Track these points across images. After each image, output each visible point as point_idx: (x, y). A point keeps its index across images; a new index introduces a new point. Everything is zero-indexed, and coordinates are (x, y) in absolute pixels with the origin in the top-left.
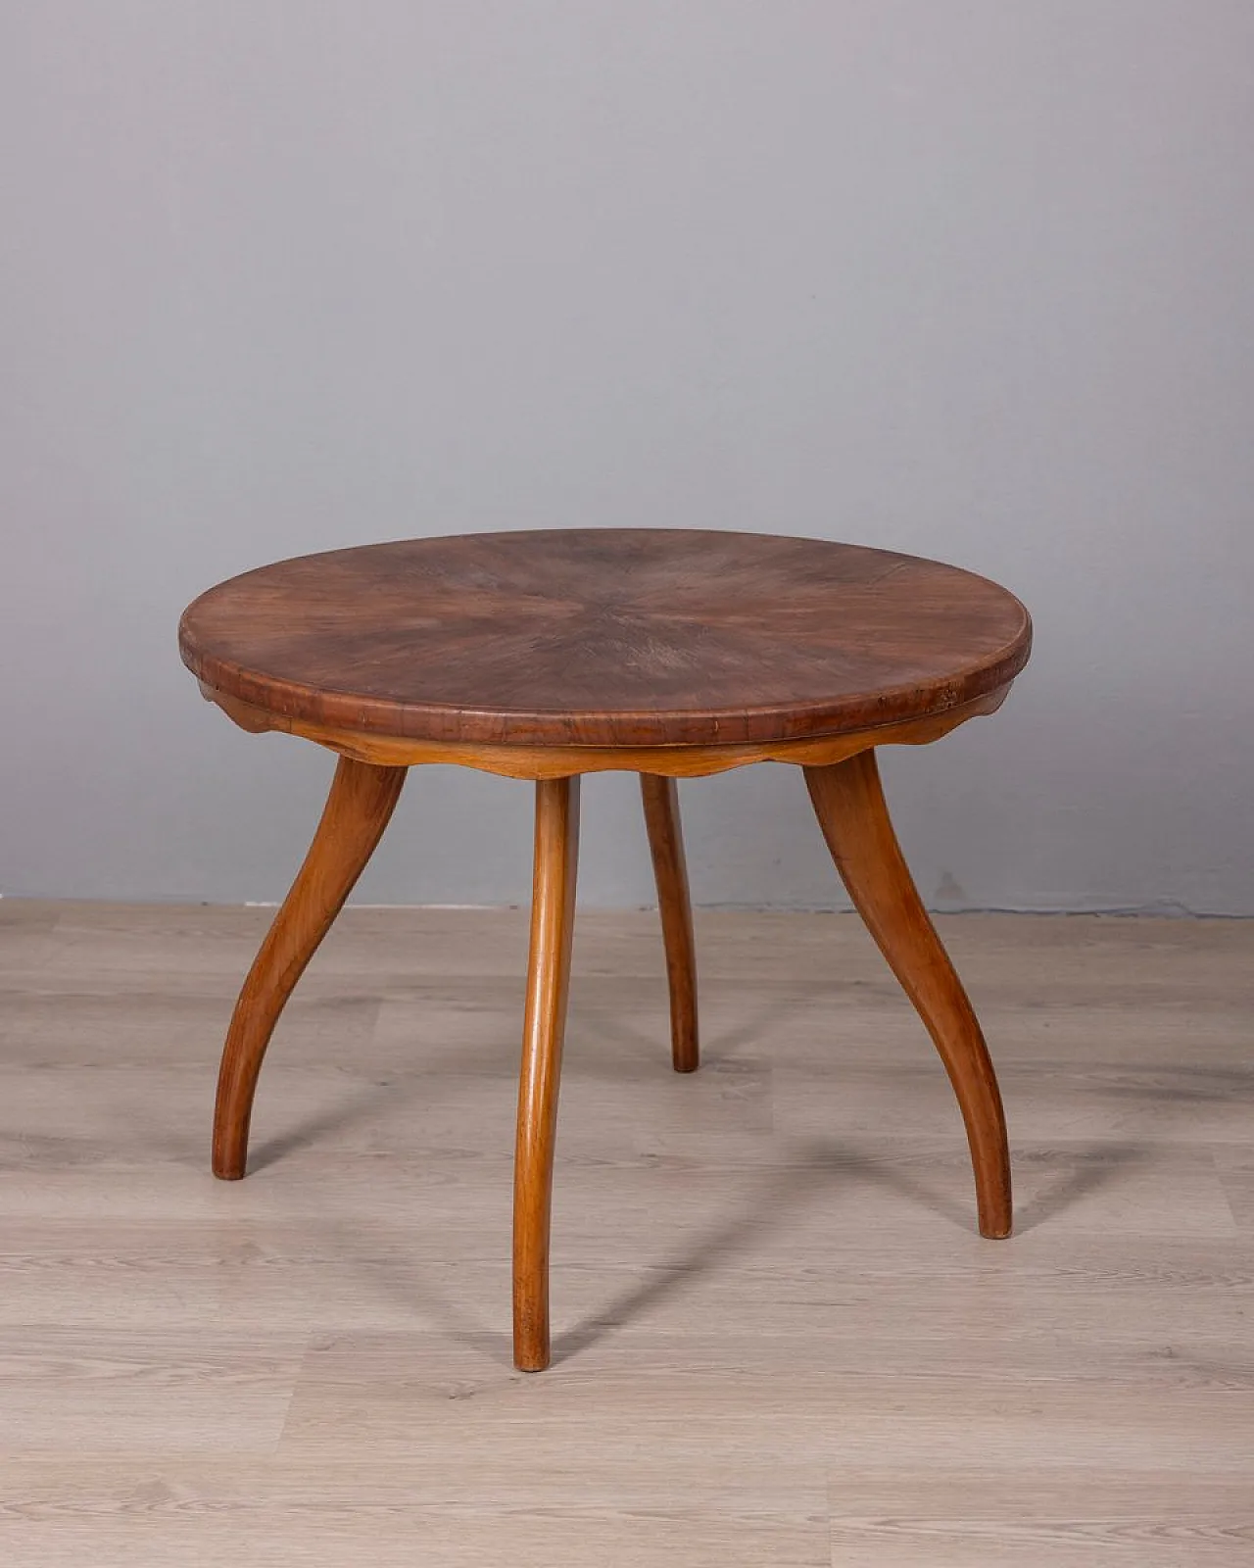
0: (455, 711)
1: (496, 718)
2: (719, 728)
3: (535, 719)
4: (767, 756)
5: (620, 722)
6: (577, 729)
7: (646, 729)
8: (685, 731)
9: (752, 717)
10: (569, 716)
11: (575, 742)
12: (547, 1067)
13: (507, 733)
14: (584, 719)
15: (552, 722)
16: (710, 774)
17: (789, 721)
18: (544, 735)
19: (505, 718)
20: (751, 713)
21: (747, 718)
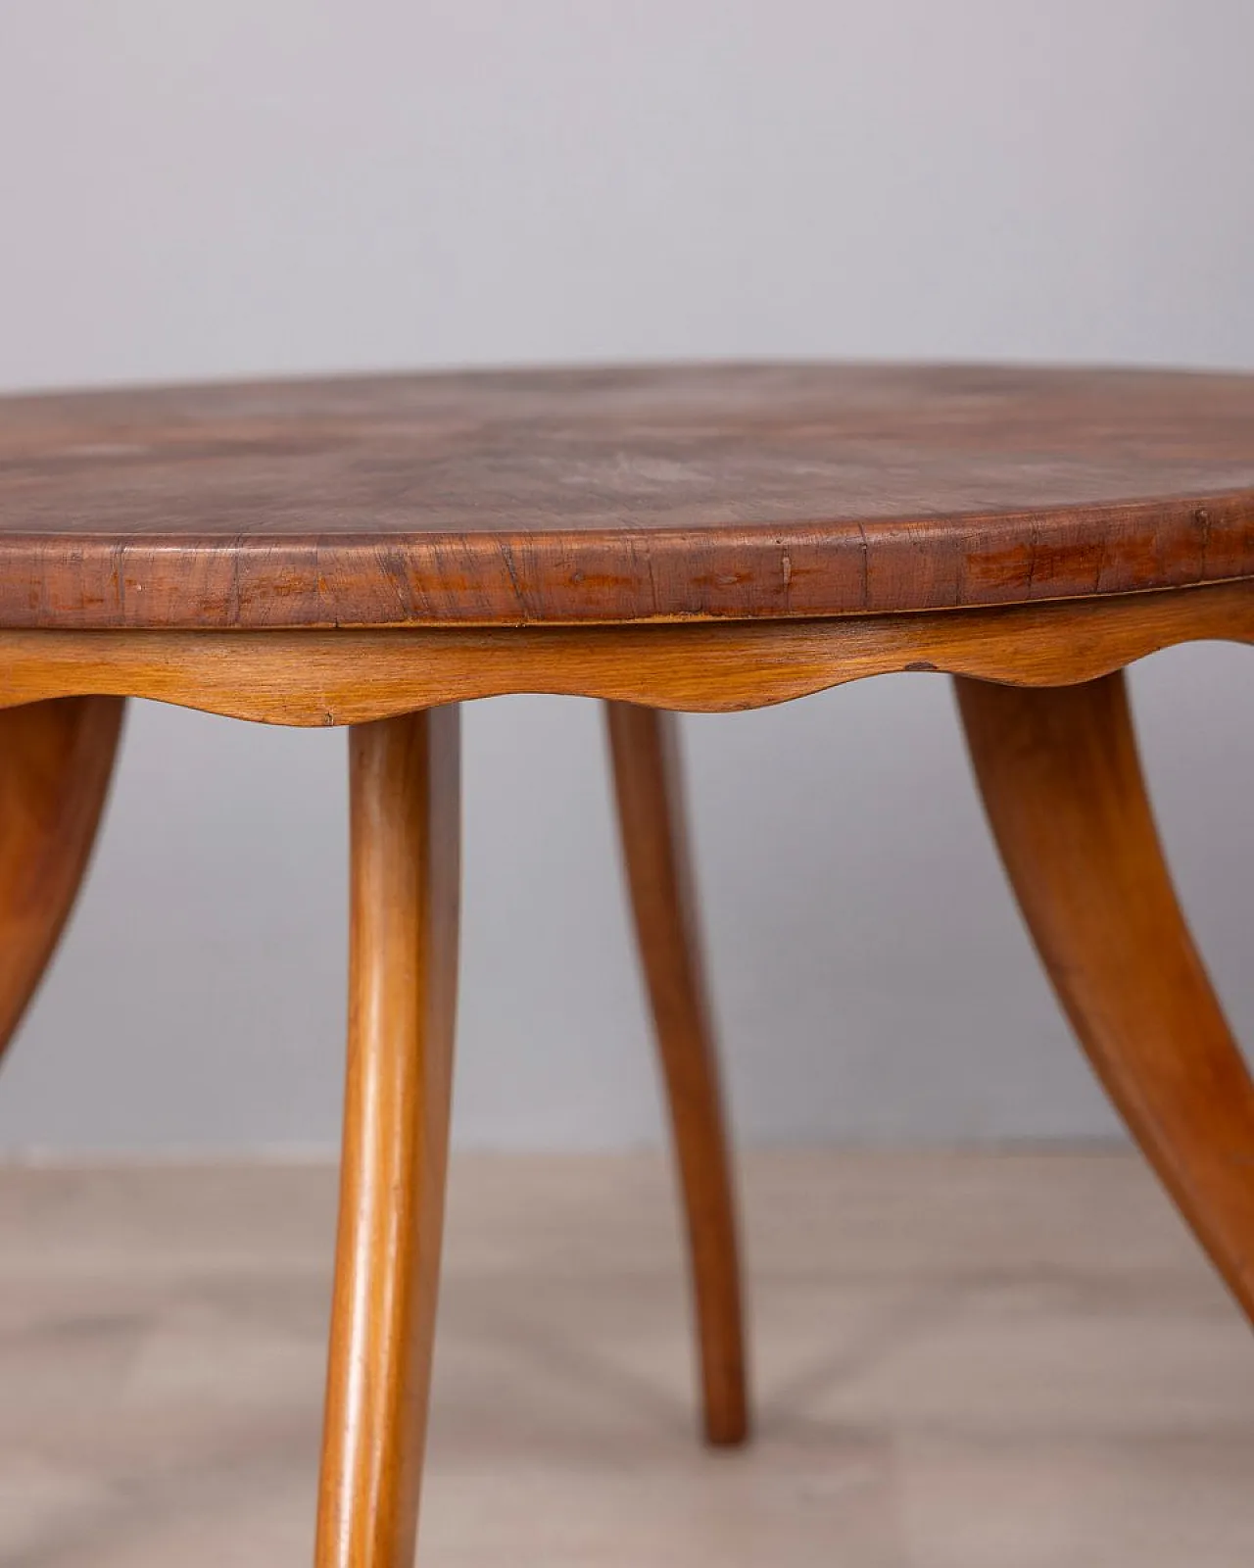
0: (108, 550)
1: (211, 560)
2: (793, 573)
3: (312, 560)
4: (916, 656)
5: (534, 559)
6: (422, 581)
7: (602, 579)
8: (706, 581)
9: (878, 548)
10: (403, 548)
11: (417, 617)
12: (383, 1472)
13: (242, 600)
14: (438, 555)
15: (357, 565)
16: (772, 701)
17: (970, 558)
18: (337, 599)
19: (235, 558)
20: (874, 537)
21: (864, 550)
